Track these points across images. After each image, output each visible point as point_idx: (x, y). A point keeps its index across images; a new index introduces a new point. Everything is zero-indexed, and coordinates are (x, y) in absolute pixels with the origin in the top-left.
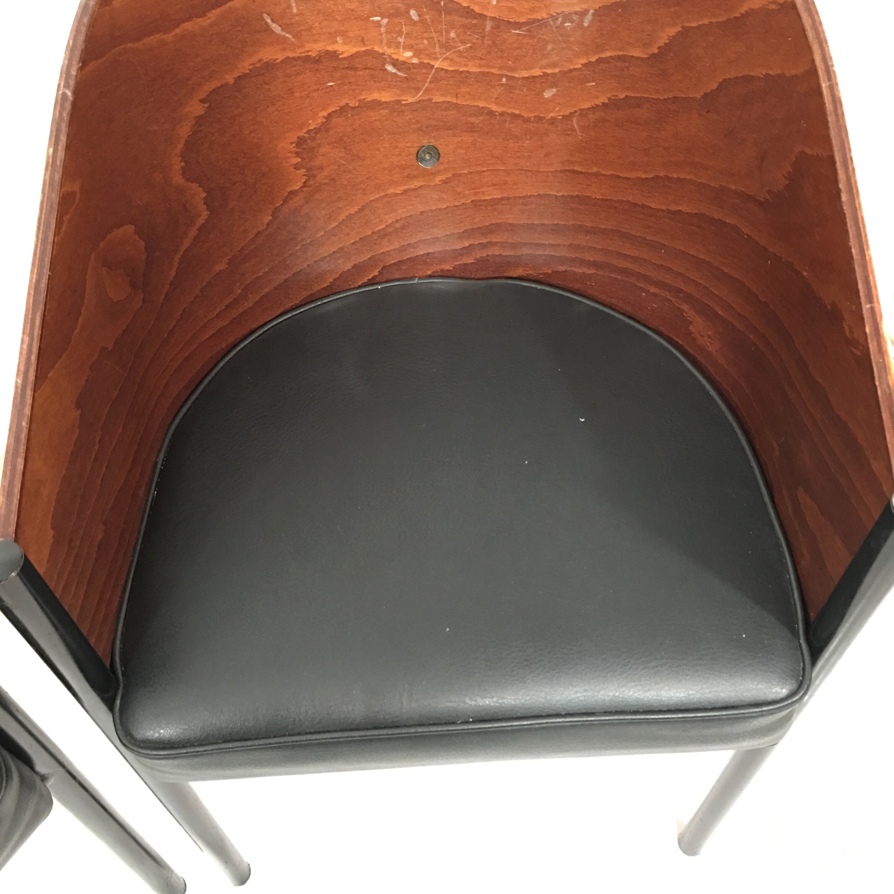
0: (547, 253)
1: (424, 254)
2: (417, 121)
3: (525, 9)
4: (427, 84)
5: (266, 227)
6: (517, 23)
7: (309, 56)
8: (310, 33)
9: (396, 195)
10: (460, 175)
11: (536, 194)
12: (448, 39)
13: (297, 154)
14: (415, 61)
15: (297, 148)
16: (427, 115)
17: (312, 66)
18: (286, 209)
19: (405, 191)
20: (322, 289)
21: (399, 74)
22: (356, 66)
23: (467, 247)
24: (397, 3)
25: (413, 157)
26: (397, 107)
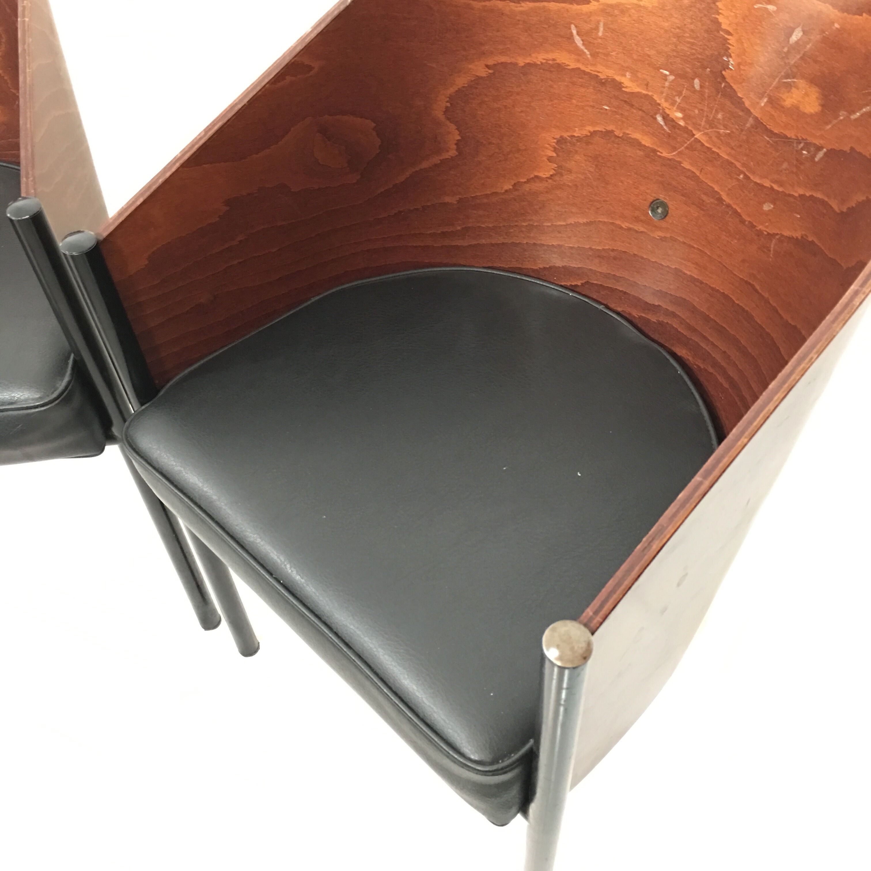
0: (707, 349)
1: (622, 291)
2: (663, 175)
3: (782, 122)
4: (683, 148)
5: (504, 193)
6: (771, 132)
7: (597, 76)
8: (605, 58)
9: (621, 228)
10: (675, 240)
11: (722, 291)
12: (714, 118)
13: (555, 150)
14: (682, 123)
15: (556, 145)
16: (672, 174)
17: (596, 85)
18: (527, 187)
19: (629, 229)
20: (531, 269)
21: (665, 127)
22: (633, 104)
23: (656, 305)
24: (688, 67)
25: (648, 203)
26: (652, 154)
